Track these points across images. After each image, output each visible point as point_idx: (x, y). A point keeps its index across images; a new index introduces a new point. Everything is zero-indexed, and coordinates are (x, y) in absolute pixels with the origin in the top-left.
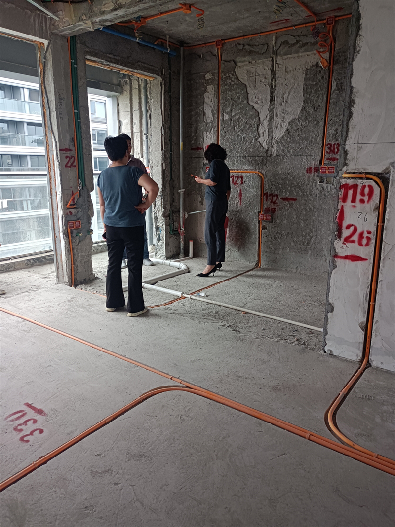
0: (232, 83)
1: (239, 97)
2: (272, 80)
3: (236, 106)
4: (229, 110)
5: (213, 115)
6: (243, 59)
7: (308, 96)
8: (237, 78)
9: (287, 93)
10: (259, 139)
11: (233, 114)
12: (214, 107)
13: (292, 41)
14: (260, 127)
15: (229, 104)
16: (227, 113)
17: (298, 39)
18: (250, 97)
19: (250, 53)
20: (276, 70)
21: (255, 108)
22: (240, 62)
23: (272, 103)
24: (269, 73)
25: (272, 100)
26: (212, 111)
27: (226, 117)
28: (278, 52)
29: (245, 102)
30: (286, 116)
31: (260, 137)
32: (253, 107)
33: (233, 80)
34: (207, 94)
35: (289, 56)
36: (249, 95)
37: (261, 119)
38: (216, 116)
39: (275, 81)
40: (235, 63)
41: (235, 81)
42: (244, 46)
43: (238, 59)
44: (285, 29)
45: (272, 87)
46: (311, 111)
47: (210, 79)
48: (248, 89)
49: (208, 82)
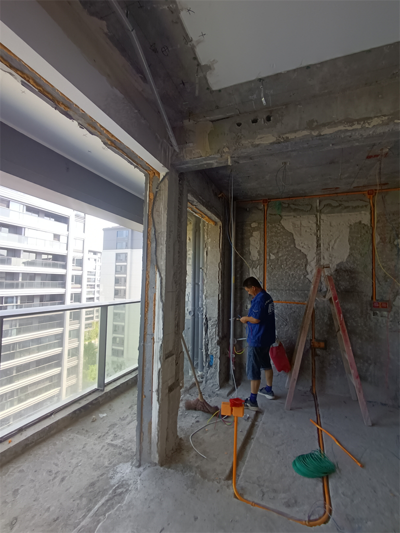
0: (279, 231)
1: (285, 242)
2: (317, 231)
3: (283, 249)
4: (276, 251)
5: (259, 255)
6: (288, 214)
7: (354, 245)
8: (283, 228)
9: (333, 242)
10: (307, 276)
11: (280, 255)
12: (260, 248)
13: (335, 204)
14: (308, 266)
15: (276, 247)
16: (274, 254)
17: (340, 203)
18: (297, 243)
19: (295, 210)
20: (320, 224)
21: (302, 251)
22: (285, 216)
23: (319, 248)
24: (315, 225)
25: (318, 246)
26: (259, 252)
27: (273, 257)
28: (322, 211)
29: (292, 246)
30: (333, 259)
31: (308, 274)
32: (300, 251)
33: (279, 228)
34: (252, 238)
35: (332, 215)
36: (296, 241)
37: (309, 261)
38: (263, 255)
39: (320, 231)
40: (281, 216)
41: (281, 230)
42: (289, 205)
43: (283, 214)
44: (328, 195)
45: (317, 236)
46: (359, 257)
47: (256, 227)
48: (294, 237)
49: (254, 229)
